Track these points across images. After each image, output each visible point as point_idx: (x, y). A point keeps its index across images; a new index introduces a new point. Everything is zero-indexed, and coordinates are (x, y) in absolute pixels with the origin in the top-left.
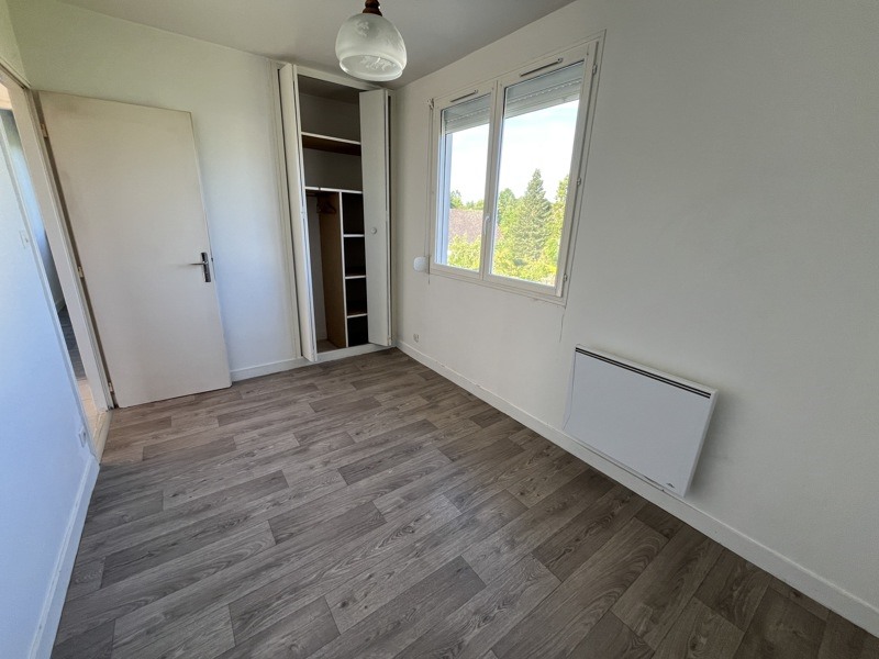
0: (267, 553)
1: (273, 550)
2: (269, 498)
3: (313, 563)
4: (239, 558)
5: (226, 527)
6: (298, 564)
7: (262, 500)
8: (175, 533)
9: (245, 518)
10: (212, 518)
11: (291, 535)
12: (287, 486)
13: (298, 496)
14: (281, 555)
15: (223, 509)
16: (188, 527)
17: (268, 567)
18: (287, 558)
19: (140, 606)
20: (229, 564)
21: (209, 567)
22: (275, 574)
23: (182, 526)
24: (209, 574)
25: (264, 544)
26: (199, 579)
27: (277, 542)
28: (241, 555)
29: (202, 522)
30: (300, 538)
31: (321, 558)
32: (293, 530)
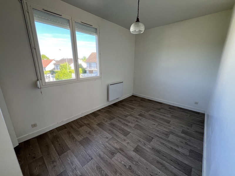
0: (156, 139)
1: (155, 138)
2: (144, 147)
3: (152, 131)
4: (161, 143)
5: (158, 152)
6: (154, 133)
7: (146, 149)
8: (170, 164)
9: (153, 149)
10: (159, 157)
11: (150, 137)
12: (138, 146)
13: (139, 141)
14: (155, 136)
15: (155, 157)
16: (166, 162)
17: (158, 137)
18: (154, 135)
19: (183, 154)
20: (163, 144)
21: (167, 147)
22: (158, 135)
23: (167, 164)
24: (168, 146)
25: (155, 140)
26: (170, 147)
27: (153, 138)
28: (160, 143)
29: (162, 159)
30: (149, 135)
31: (150, 130)
32: (149, 137)
